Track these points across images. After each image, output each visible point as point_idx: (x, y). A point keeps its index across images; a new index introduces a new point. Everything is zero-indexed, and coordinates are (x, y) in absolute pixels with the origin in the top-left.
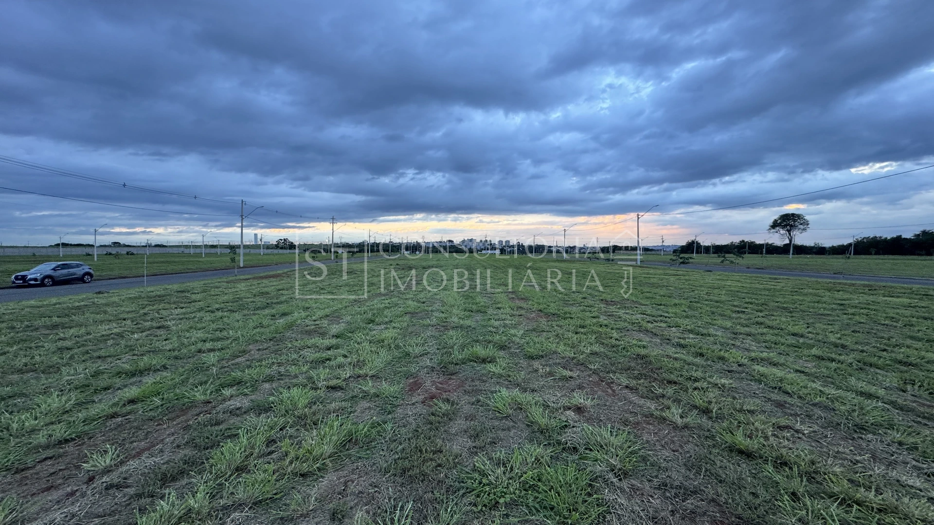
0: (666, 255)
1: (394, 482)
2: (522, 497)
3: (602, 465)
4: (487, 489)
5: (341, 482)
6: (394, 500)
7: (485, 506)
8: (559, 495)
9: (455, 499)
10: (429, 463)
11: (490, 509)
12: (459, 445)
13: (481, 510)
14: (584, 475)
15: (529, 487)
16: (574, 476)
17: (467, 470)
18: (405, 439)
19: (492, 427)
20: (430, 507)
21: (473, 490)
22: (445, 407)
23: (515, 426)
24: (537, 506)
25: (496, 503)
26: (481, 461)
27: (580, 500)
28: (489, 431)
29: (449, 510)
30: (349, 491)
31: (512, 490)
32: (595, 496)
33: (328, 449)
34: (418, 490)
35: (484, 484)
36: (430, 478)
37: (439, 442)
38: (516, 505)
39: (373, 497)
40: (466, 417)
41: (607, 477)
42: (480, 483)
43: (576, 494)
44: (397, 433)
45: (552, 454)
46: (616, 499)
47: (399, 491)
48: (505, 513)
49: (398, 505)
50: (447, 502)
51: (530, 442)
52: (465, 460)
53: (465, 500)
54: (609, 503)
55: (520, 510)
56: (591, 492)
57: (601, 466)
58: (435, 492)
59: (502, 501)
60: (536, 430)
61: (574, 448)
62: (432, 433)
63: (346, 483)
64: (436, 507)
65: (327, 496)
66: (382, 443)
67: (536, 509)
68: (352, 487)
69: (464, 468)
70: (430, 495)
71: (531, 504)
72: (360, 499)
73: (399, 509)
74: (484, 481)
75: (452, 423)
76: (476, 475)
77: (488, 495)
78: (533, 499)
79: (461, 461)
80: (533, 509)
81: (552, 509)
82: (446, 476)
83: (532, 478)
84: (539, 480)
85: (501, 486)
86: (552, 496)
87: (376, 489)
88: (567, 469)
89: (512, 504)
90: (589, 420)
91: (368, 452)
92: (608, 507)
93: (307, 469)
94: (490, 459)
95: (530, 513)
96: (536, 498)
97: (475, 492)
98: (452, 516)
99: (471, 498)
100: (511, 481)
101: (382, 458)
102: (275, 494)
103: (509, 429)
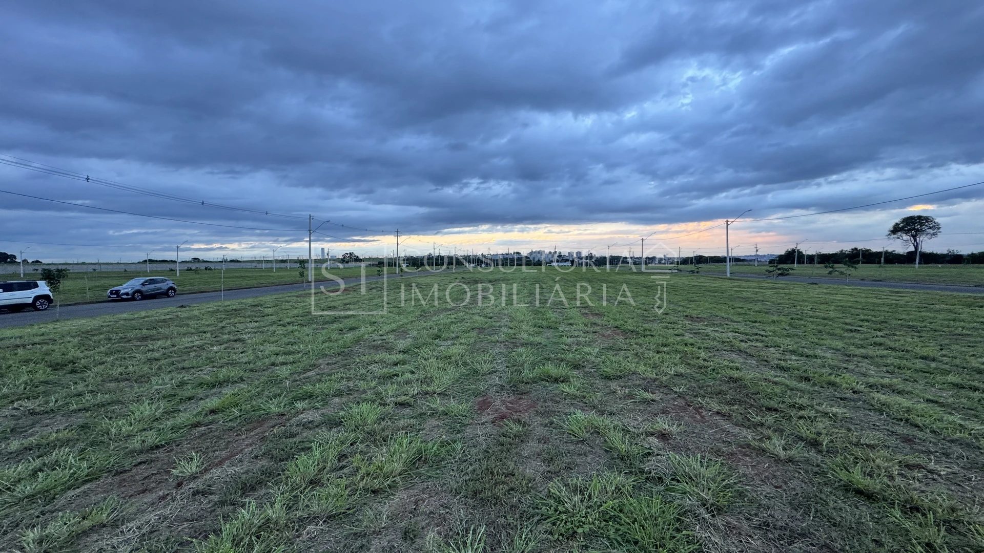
0: (762, 266)
1: (466, 504)
2: (603, 528)
3: (692, 498)
4: (564, 517)
5: (412, 501)
6: (466, 522)
7: (562, 535)
8: (644, 529)
9: (529, 526)
10: (501, 486)
11: (568, 539)
12: (532, 469)
13: (558, 538)
14: (672, 508)
15: (610, 518)
16: (660, 508)
17: (541, 496)
18: (476, 460)
19: (567, 452)
20: (504, 532)
21: (549, 518)
22: (516, 428)
23: (592, 451)
24: (619, 539)
25: (574, 533)
26: (555, 486)
27: (668, 536)
28: (564, 455)
29: (523, 537)
30: (420, 511)
31: (591, 519)
32: (684, 532)
33: (398, 467)
34: (490, 514)
35: (560, 512)
36: (502, 502)
37: (511, 465)
38: (596, 536)
39: (444, 517)
40: (539, 439)
41: (698, 512)
42: (556, 510)
43: (663, 529)
44: (467, 453)
45: (635, 483)
46: (709, 537)
47: (471, 514)
48: (584, 544)
49: (470, 528)
50: (521, 528)
51: (609, 469)
52: (539, 485)
53: (541, 528)
54: (701, 541)
55: (600, 542)
56: (679, 528)
57: (690, 500)
58: (508, 517)
59: (580, 530)
60: (616, 456)
61: (659, 478)
62: (504, 455)
63: (416, 502)
64: (509, 533)
65: (399, 515)
66: (452, 463)
67: (618, 542)
68: (423, 507)
69: (539, 494)
70: (503, 519)
71: (612, 536)
72: (431, 519)
73: (471, 532)
74: (560, 508)
75: (523, 445)
76: (552, 502)
77: (565, 523)
78: (614, 531)
79: (535, 486)
80: (615, 542)
81: (636, 543)
82: (519, 501)
83: (612, 508)
84: (621, 511)
85: (579, 515)
86: (636, 529)
87: (447, 510)
88: (652, 501)
89: (591, 535)
90: (676, 448)
91: (438, 471)
92: (700, 545)
93: (378, 486)
94: (567, 485)
95: (611, 545)
96: (617, 530)
97: (552, 519)
98: (527, 544)
99: (547, 525)
100: (589, 510)
101: (453, 479)
102: (349, 509)
103: (585, 455)
